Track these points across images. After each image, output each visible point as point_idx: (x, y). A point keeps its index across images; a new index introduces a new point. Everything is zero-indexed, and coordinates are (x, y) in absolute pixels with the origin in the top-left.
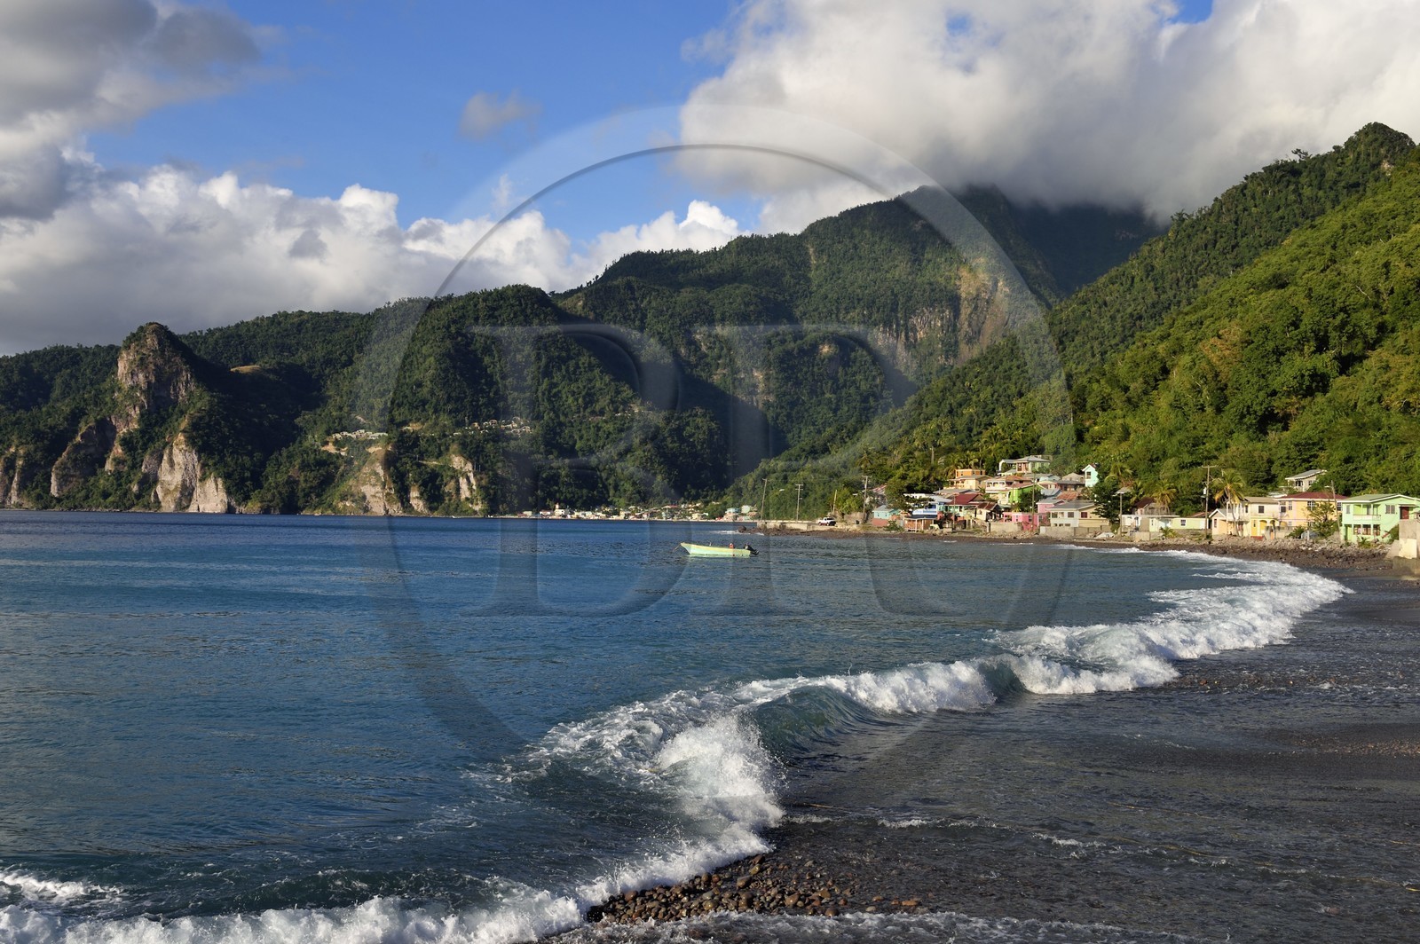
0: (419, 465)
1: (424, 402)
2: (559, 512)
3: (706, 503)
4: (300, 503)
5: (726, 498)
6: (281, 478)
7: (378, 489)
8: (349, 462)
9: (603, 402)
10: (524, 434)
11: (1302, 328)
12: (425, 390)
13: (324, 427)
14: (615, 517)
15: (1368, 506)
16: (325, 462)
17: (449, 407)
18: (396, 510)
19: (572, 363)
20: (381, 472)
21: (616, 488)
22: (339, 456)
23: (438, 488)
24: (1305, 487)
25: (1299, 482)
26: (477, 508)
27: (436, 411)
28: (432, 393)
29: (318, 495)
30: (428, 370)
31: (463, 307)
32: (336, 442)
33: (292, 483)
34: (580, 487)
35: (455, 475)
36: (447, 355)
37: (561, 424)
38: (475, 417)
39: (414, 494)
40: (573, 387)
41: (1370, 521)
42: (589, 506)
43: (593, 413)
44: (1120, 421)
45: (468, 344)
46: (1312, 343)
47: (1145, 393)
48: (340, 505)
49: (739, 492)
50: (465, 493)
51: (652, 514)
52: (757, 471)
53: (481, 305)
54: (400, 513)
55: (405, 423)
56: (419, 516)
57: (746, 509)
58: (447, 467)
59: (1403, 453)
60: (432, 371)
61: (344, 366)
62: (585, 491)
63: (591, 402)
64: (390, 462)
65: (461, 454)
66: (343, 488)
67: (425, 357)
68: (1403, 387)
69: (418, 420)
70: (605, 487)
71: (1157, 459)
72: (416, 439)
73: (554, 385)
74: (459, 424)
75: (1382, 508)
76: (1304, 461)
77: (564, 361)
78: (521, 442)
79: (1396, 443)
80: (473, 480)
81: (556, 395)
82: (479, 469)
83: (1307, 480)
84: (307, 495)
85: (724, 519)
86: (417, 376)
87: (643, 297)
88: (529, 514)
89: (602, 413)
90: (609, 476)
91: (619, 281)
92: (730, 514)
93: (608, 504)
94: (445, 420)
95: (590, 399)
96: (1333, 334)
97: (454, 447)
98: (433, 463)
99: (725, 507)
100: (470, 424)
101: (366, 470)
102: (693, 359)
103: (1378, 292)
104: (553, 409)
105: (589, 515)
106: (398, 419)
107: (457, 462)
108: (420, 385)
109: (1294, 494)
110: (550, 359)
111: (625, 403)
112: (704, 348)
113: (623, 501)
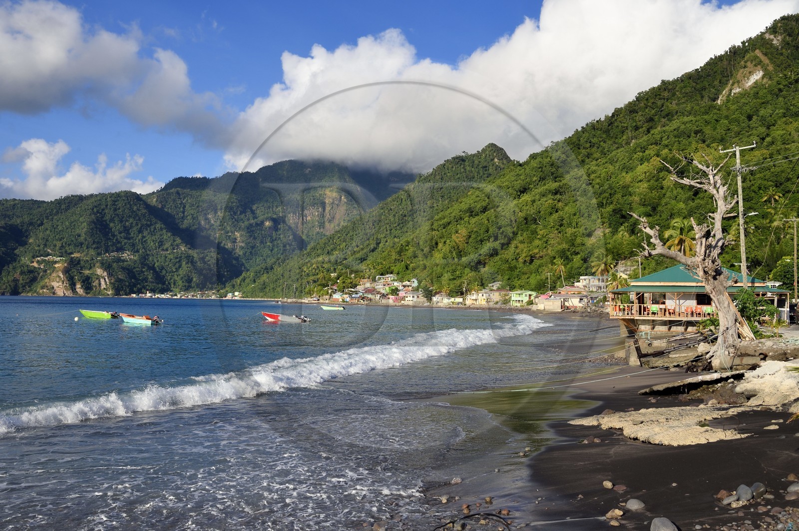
0: (81, 273)
1: (82, 244)
2: (149, 295)
3: (218, 291)
4: (20, 290)
5: (227, 289)
6: (11, 278)
7: (61, 284)
8: (45, 271)
9: (167, 245)
10: (131, 259)
11: (489, 233)
12: (82, 238)
13: (31, 254)
14: (175, 297)
15: (519, 294)
16: (32, 271)
17: (94, 246)
18: (69, 293)
19: (152, 227)
20: (62, 276)
21: (174, 284)
22: (40, 268)
23: (90, 284)
24: (495, 288)
25: (493, 286)
26: (109, 293)
27: (87, 248)
28: (86, 240)
29: (29, 287)
30: (83, 229)
31: (100, 200)
32: (38, 262)
33: (16, 281)
34: (158, 284)
35: (98, 278)
36: (93, 222)
37: (148, 255)
38: (107, 251)
39: (78, 286)
40: (153, 238)
41: (520, 299)
42: (162, 292)
43: (163, 250)
44: (421, 263)
45: (103, 217)
46: (493, 238)
47: (430, 252)
48: (41, 291)
49: (233, 286)
50: (103, 286)
51: (193, 296)
52: (241, 277)
53: (109, 199)
54: (71, 295)
55: (72, 253)
56: (81, 296)
57: (236, 293)
58: (93, 274)
59: (526, 277)
60: (85, 229)
61: (39, 226)
62: (160, 285)
63: (162, 245)
64: (66, 271)
65: (101, 268)
66: (42, 284)
67: (82, 223)
68: (524, 255)
69: (79, 252)
70: (169, 283)
71: (440, 277)
72: (78, 261)
73: (144, 237)
74: (99, 254)
75: (524, 295)
76: (493, 279)
77: (149, 226)
78: (129, 263)
79: (523, 274)
80: (107, 280)
81: (145, 241)
82: (110, 275)
83: (496, 285)
84: (24, 286)
85: (227, 298)
86: (78, 231)
87: (184, 198)
88: (134, 295)
89: (167, 250)
90: (171, 279)
91: (173, 190)
92: (229, 296)
93: (171, 291)
94: (92, 252)
95: (161, 243)
96: (499, 235)
97: (98, 264)
98: (87, 272)
99: (227, 292)
100: (104, 254)
101: (54, 275)
102: (207, 226)
103: (511, 221)
104: (144, 248)
105: (163, 296)
106: (69, 251)
107: (99, 271)
108: (79, 236)
109: (492, 290)
110: (142, 225)
111: (177, 246)
112: (212, 222)
113: (177, 290)
